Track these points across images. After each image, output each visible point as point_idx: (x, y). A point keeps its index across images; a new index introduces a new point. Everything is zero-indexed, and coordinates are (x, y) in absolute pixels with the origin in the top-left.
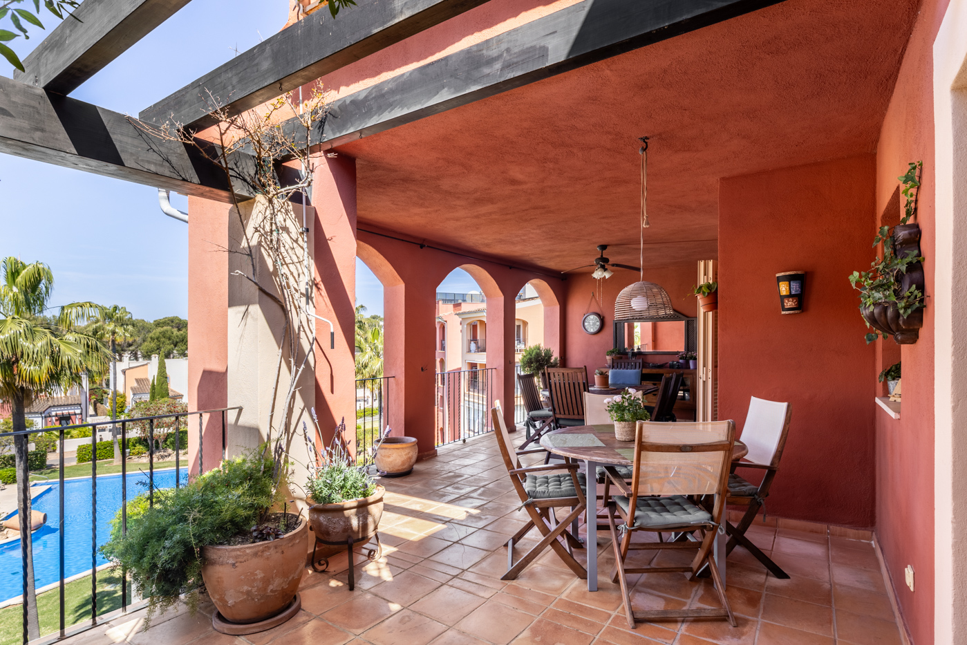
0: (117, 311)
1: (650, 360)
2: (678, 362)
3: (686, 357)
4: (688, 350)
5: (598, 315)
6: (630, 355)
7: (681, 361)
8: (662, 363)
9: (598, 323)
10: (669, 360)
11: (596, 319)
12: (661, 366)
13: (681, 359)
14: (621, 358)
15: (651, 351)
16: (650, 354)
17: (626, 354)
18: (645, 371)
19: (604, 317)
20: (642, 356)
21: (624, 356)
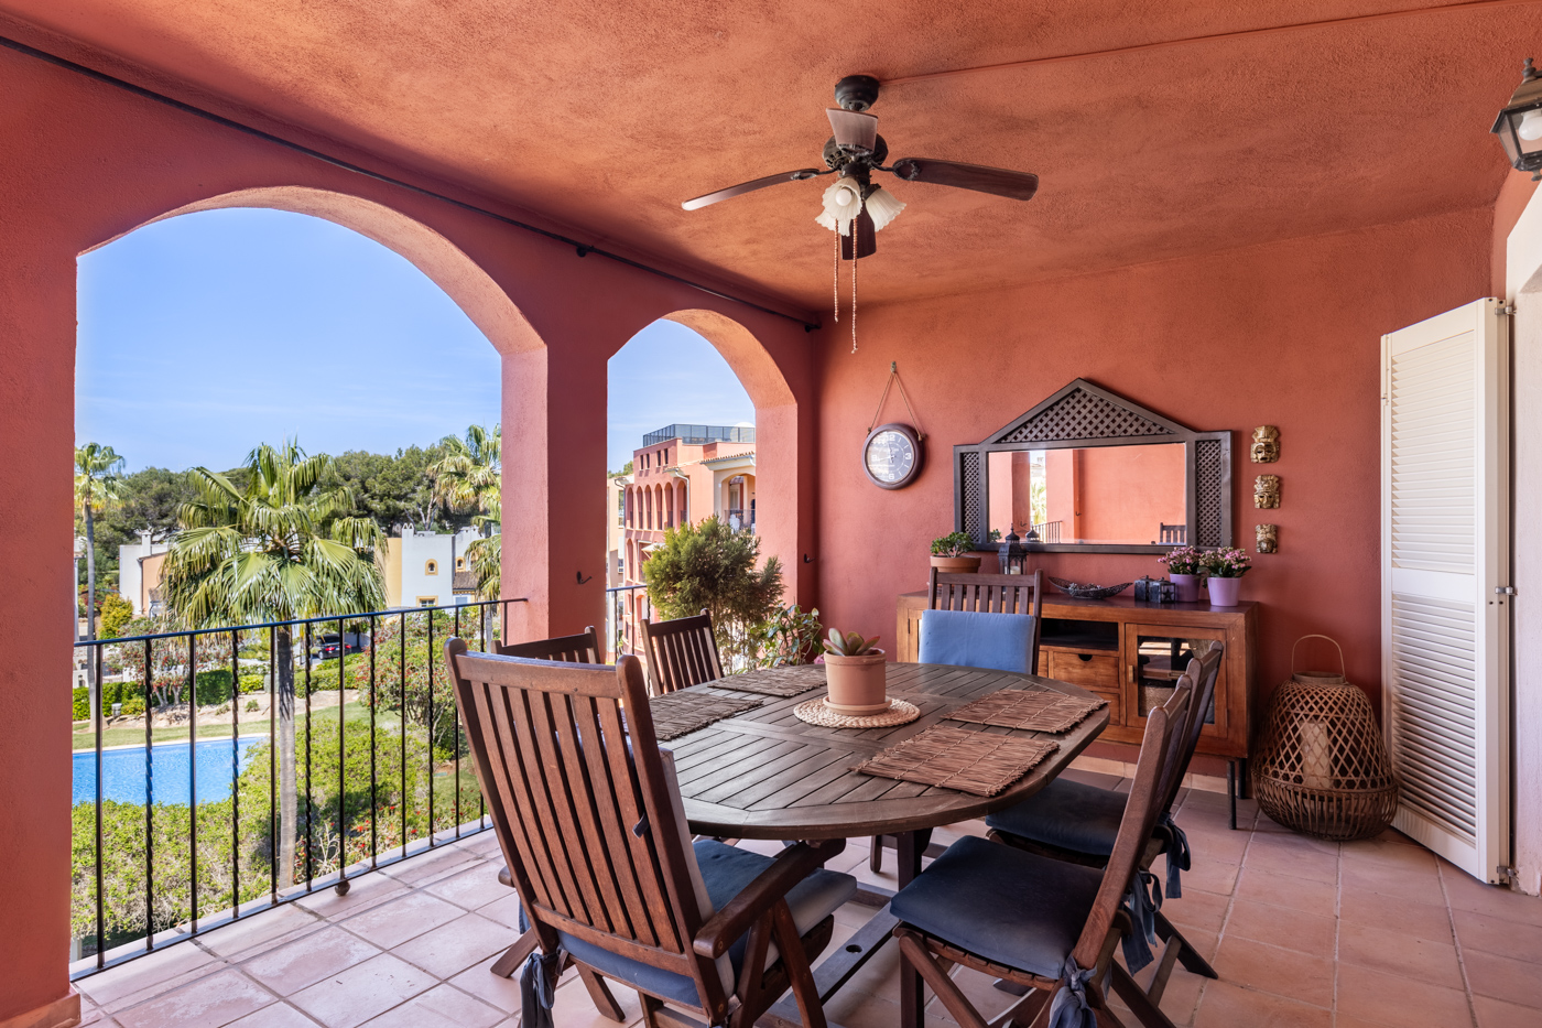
0: (96, 455)
1: (1069, 570)
2: (1167, 583)
3: (1195, 566)
4: (1198, 542)
5: (911, 431)
6: (1004, 554)
7: (1174, 578)
8: (1108, 585)
9: (910, 456)
10: (1131, 573)
11: (903, 442)
12: (1105, 596)
13: (1175, 570)
14: (974, 567)
15: (1072, 540)
16: (1071, 551)
17: (992, 549)
18: (1053, 611)
19: (926, 438)
20: (1043, 560)
21: (984, 558)
